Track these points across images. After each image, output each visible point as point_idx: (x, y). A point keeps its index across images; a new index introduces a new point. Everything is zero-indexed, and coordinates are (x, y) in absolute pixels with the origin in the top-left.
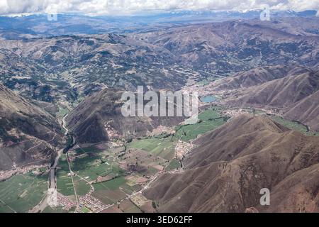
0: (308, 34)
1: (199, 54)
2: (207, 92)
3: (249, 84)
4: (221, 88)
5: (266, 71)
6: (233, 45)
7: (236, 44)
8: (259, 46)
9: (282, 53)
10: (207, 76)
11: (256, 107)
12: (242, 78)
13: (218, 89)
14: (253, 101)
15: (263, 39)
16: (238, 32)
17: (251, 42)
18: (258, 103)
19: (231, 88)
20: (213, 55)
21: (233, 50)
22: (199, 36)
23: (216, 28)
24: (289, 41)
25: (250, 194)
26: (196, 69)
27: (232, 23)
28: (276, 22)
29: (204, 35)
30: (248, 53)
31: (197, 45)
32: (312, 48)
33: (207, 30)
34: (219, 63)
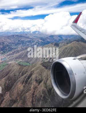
0: (34, 38)
1: (3, 46)
2: (4, 57)
3: (16, 53)
4: (8, 55)
5: (21, 49)
7: (15, 42)
8: (21, 42)
9: (27, 43)
10: (5, 52)
12: (14, 52)
13: (7, 56)
14: (17, 58)
15: (22, 40)
16: (16, 38)
17: (19, 41)
18: (18, 58)
19: (11, 55)
20: (7, 45)
22: (3, 40)
23: (9, 37)
24: (29, 40)
26: (2, 50)
27: (14, 35)
28: (26, 35)
29: (5, 39)
30: (18, 44)
31: (3, 43)
32: (34, 41)
33: (6, 38)
34: (9, 48)
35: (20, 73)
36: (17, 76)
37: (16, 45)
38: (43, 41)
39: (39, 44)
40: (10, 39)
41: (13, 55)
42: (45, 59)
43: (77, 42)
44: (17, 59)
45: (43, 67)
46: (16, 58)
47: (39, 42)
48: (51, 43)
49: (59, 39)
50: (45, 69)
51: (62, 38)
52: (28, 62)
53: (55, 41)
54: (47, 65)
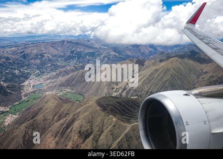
0: (103, 47)
1: (41, 60)
2: (40, 82)
3: (63, 75)
4: (48, 79)
5: (73, 68)
6: (62, 54)
7: (64, 53)
8: (76, 54)
9: (87, 57)
10: (43, 73)
11: (63, 88)
12: (60, 72)
13: (46, 80)
14: (62, 85)
15: (78, 50)
16: (67, 46)
18: (64, 86)
19: (53, 79)
20: (50, 60)
21: (62, 57)
22: (43, 49)
23: (54, 44)
24: (91, 51)
25: (28, 142)
26: (38, 69)
27: (63, 42)
28: (88, 41)
29: (46, 48)
30: (70, 58)
31: (41, 55)
32: (102, 54)
33: (48, 46)
34: (52, 65)
35: (56, 115)
36: (49, 121)
37: (66, 60)
38: (117, 55)
39: (109, 59)
40: (56, 48)
41: (56, 78)
42: (115, 90)
43: (180, 60)
44: (62, 87)
45: (99, 107)
46: (60, 86)
47: (110, 55)
48: (130, 60)
49: (150, 52)
50: (101, 112)
51: (156, 49)
52: (81, 95)
53: (141, 54)
54: (108, 103)
